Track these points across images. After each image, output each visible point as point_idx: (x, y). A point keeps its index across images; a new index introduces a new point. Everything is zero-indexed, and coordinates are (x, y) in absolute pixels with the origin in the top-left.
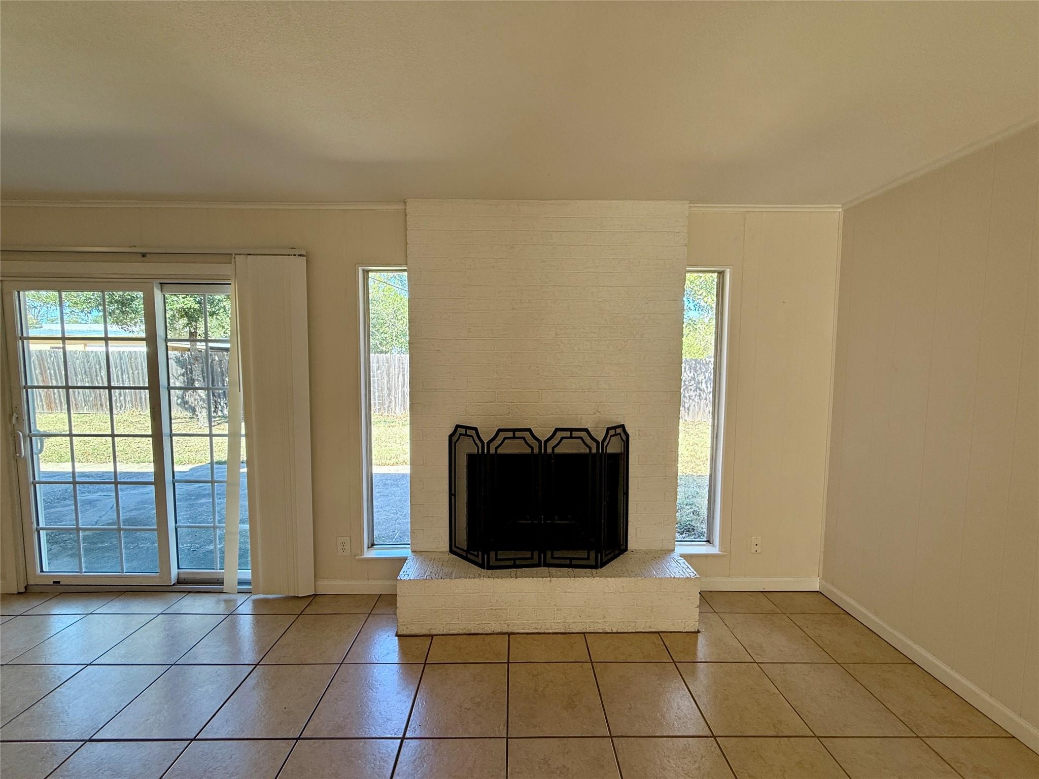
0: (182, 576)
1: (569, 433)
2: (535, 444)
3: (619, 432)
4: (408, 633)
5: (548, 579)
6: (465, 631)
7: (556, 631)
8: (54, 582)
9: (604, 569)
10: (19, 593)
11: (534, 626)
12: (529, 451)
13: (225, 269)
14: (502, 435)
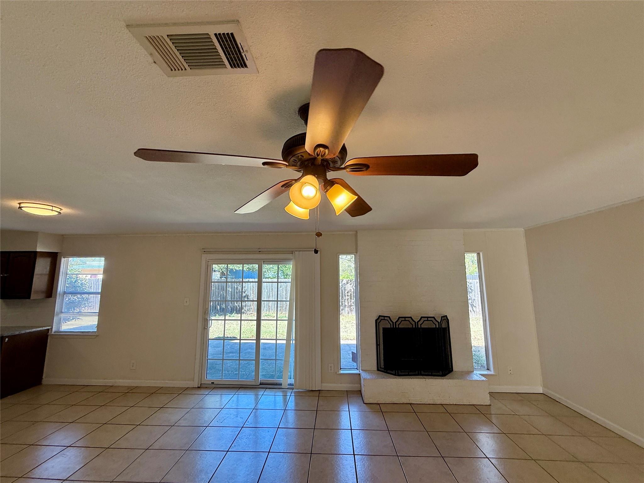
0: (262, 381)
1: (427, 318)
2: (413, 323)
3: (445, 318)
4: (369, 403)
5: (425, 379)
6: (392, 402)
7: (430, 403)
8: (212, 383)
9: (446, 377)
12: (410, 326)
13: (290, 256)
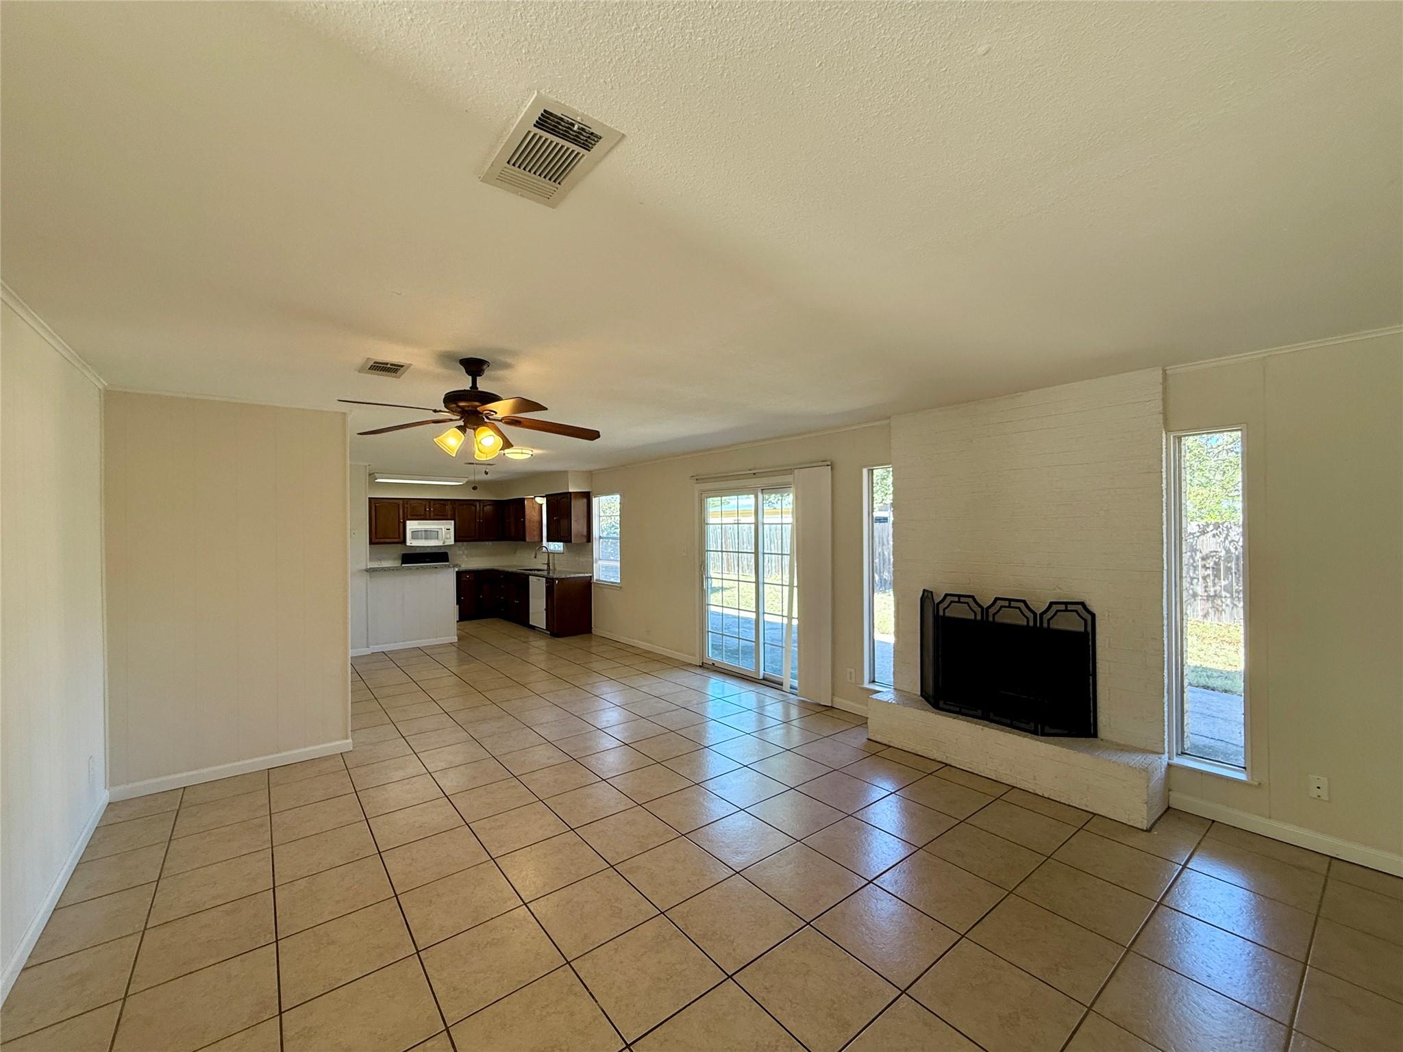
0: (766, 676)
3: (1074, 609)
4: (874, 739)
7: (988, 776)
8: (713, 663)
9: (1043, 738)
10: (700, 666)
11: (970, 766)
12: (972, 617)
13: (789, 478)
14: (949, 599)
